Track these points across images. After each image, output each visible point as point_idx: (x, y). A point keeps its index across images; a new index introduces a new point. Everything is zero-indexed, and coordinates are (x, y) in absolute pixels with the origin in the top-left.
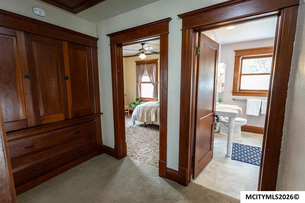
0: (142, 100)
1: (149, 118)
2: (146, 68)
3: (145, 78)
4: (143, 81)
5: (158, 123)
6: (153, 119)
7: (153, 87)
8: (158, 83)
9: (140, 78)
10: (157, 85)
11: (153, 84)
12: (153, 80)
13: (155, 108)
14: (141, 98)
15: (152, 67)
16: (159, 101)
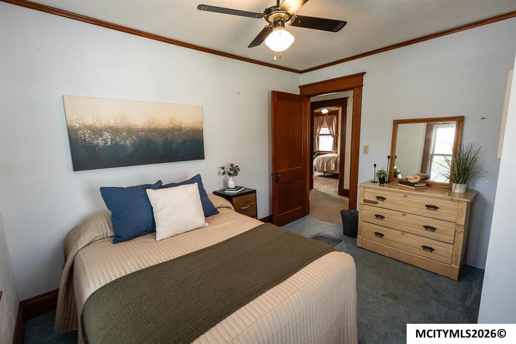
0: (320, 153)
1: (329, 167)
2: (325, 119)
3: (324, 130)
4: (321, 133)
5: (338, 172)
6: (333, 167)
7: (333, 139)
8: (338, 135)
9: (318, 130)
10: (337, 137)
11: (333, 136)
12: (333, 132)
13: (335, 159)
14: (318, 151)
15: (332, 119)
16: (339, 153)
